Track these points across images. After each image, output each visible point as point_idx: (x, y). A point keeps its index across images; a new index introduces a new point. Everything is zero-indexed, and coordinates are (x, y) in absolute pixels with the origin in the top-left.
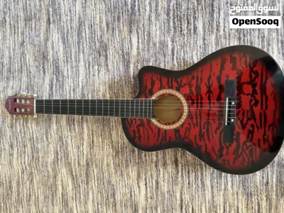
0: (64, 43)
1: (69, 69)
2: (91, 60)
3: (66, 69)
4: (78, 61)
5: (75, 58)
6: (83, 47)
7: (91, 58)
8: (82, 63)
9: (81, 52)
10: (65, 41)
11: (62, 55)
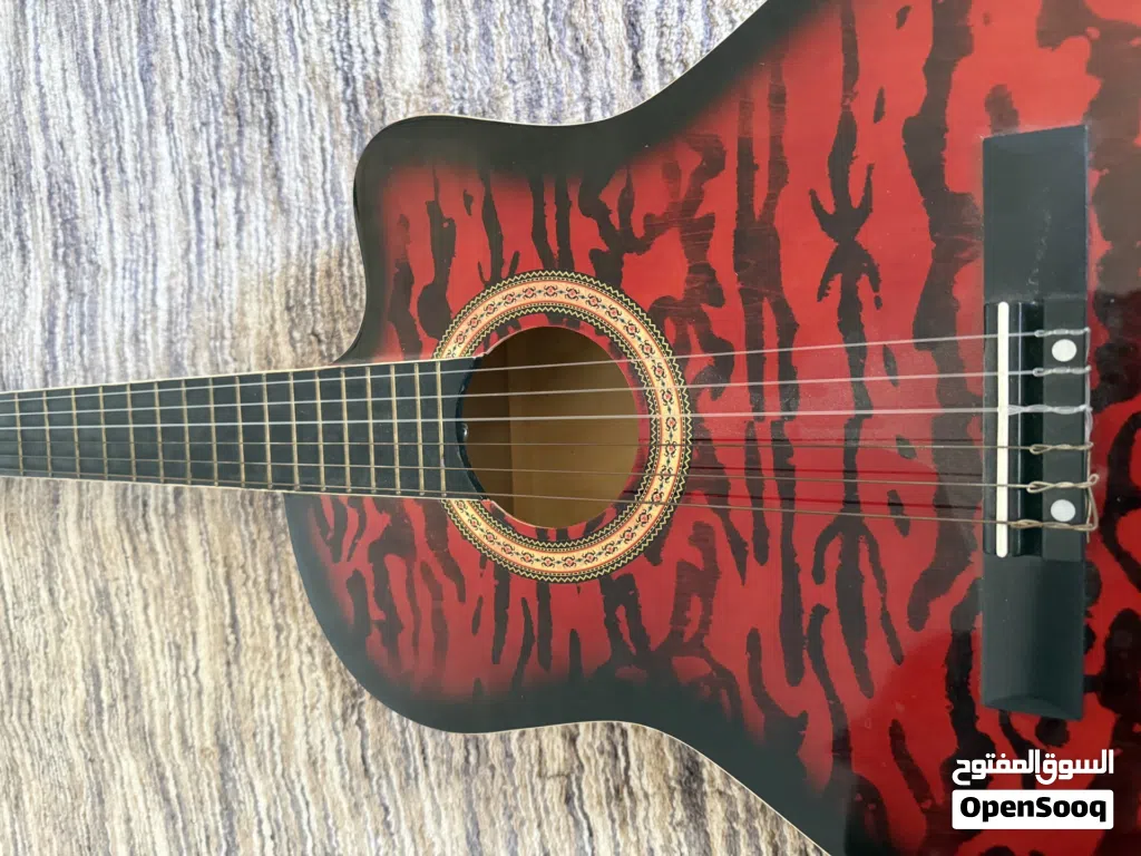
0: (87, 88)
1: (117, 227)
2: (204, 162)
3: (105, 226)
4: (149, 177)
5: (139, 158)
6: (168, 96)
7: (201, 148)
8: (167, 183)
9: (160, 121)
10: (89, 73)
11: (84, 155)
